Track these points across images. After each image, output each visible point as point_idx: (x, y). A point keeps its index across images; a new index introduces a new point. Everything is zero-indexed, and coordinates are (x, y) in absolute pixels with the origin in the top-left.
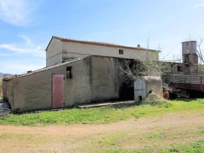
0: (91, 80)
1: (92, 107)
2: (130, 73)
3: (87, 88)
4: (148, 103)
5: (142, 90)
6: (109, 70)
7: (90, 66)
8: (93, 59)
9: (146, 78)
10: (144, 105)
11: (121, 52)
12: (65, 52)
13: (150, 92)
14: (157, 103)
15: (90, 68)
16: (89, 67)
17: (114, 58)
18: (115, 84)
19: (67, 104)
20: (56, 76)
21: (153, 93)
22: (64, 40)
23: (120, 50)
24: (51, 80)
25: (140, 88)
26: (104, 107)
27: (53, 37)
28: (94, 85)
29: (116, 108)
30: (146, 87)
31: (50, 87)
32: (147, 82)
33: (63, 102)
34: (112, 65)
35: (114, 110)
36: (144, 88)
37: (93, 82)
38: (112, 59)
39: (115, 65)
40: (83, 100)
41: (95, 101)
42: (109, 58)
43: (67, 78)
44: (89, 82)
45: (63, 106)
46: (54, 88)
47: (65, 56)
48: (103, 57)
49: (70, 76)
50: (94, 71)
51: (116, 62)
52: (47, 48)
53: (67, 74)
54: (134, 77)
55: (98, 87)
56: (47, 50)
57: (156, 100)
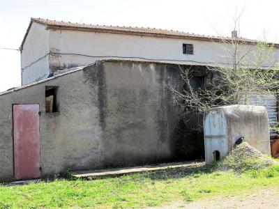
0: (102, 116)
1: (102, 177)
2: (193, 99)
3: (93, 133)
4: (229, 167)
5: (220, 137)
6: (145, 93)
7: (101, 84)
8: (107, 67)
9: (229, 109)
10: (219, 172)
11: (187, 49)
12: (54, 54)
13: (239, 141)
14: (248, 167)
15: (100, 89)
16: (97, 88)
17: (157, 64)
18: (161, 123)
19: (46, 170)
20: (22, 107)
21: (244, 144)
22: (53, 27)
23: (184, 45)
24: (10, 116)
25: (215, 132)
26: (128, 177)
27: (33, 21)
28: (109, 126)
29: (153, 179)
30: (229, 131)
31: (8, 132)
32: (230, 119)
33: (38, 165)
34: (152, 80)
35: (148, 182)
36: (224, 132)
37: (108, 119)
38: (152, 67)
39: (161, 80)
40: (84, 162)
41: (112, 164)
42: (146, 64)
43: (47, 111)
44: (97, 121)
45: (39, 174)
46: (17, 135)
47: (55, 61)
48: (130, 63)
49: (54, 109)
50: (109, 95)
51: (162, 74)
52: (22, 45)
53: (47, 104)
54: (204, 108)
55: (119, 130)
56: (22, 49)
57: (249, 161)
